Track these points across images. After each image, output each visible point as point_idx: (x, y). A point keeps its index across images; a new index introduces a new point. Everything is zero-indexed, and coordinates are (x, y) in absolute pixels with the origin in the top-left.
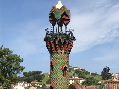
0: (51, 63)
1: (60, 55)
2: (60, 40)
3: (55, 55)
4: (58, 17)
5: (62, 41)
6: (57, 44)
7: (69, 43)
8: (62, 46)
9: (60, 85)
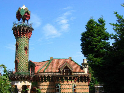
0: (17, 45)
1: (23, 39)
2: (23, 28)
3: (20, 39)
4: (22, 13)
5: (25, 29)
6: (21, 31)
7: (30, 32)
8: (25, 33)
9: (23, 59)
